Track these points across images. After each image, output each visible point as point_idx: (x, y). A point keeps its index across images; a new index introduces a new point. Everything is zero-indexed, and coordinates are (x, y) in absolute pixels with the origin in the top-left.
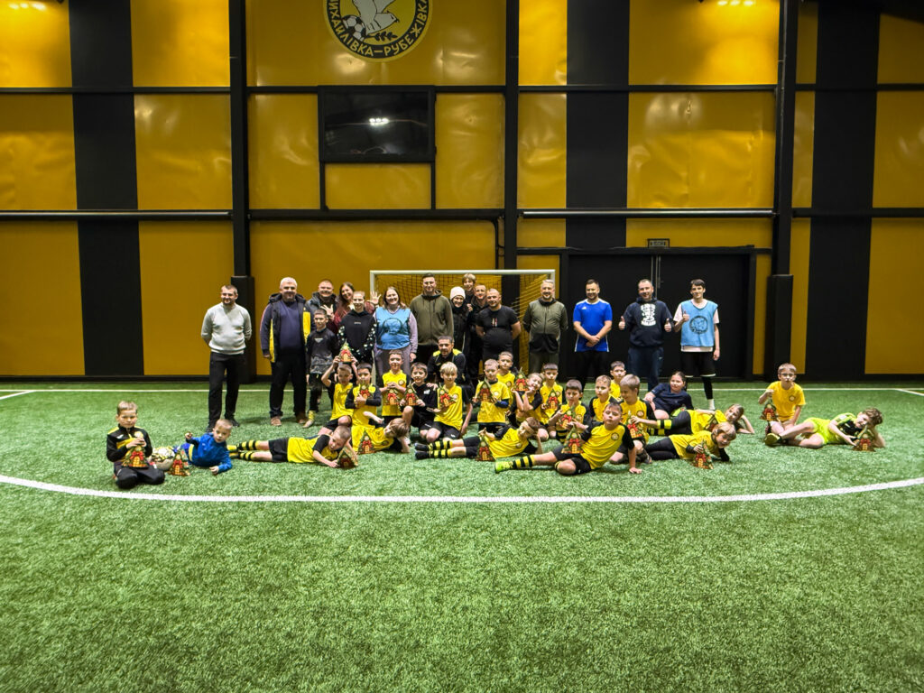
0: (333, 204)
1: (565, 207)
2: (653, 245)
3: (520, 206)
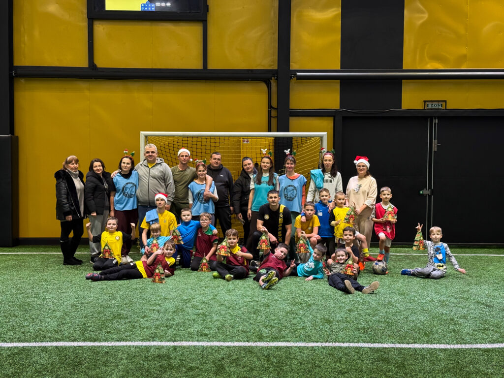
0: (101, 62)
1: (339, 68)
2: (430, 107)
3: (294, 66)
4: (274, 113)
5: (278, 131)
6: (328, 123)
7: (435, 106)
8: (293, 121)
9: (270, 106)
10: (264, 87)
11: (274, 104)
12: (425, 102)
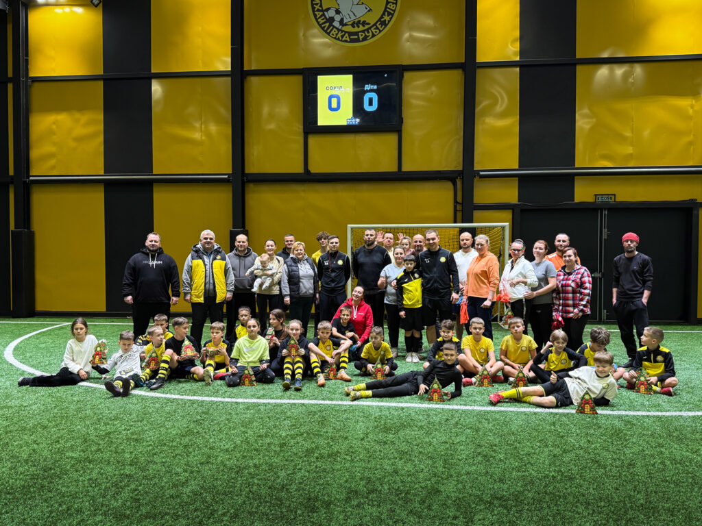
0: (314, 169)
1: (517, 167)
2: (600, 200)
3: (477, 167)
4: (459, 207)
5: (462, 223)
6: (508, 215)
7: (605, 199)
8: (477, 214)
9: (456, 202)
10: (450, 185)
11: (459, 199)
12: (596, 195)
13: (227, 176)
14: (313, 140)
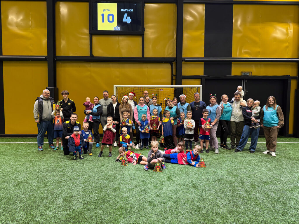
0: (96, 54)
1: (204, 57)
2: (244, 75)
3: (184, 56)
4: (174, 78)
6: (199, 81)
8: (183, 81)
9: (172, 74)
10: (169, 65)
12: (242, 72)
13: (45, 57)
14: (95, 39)
